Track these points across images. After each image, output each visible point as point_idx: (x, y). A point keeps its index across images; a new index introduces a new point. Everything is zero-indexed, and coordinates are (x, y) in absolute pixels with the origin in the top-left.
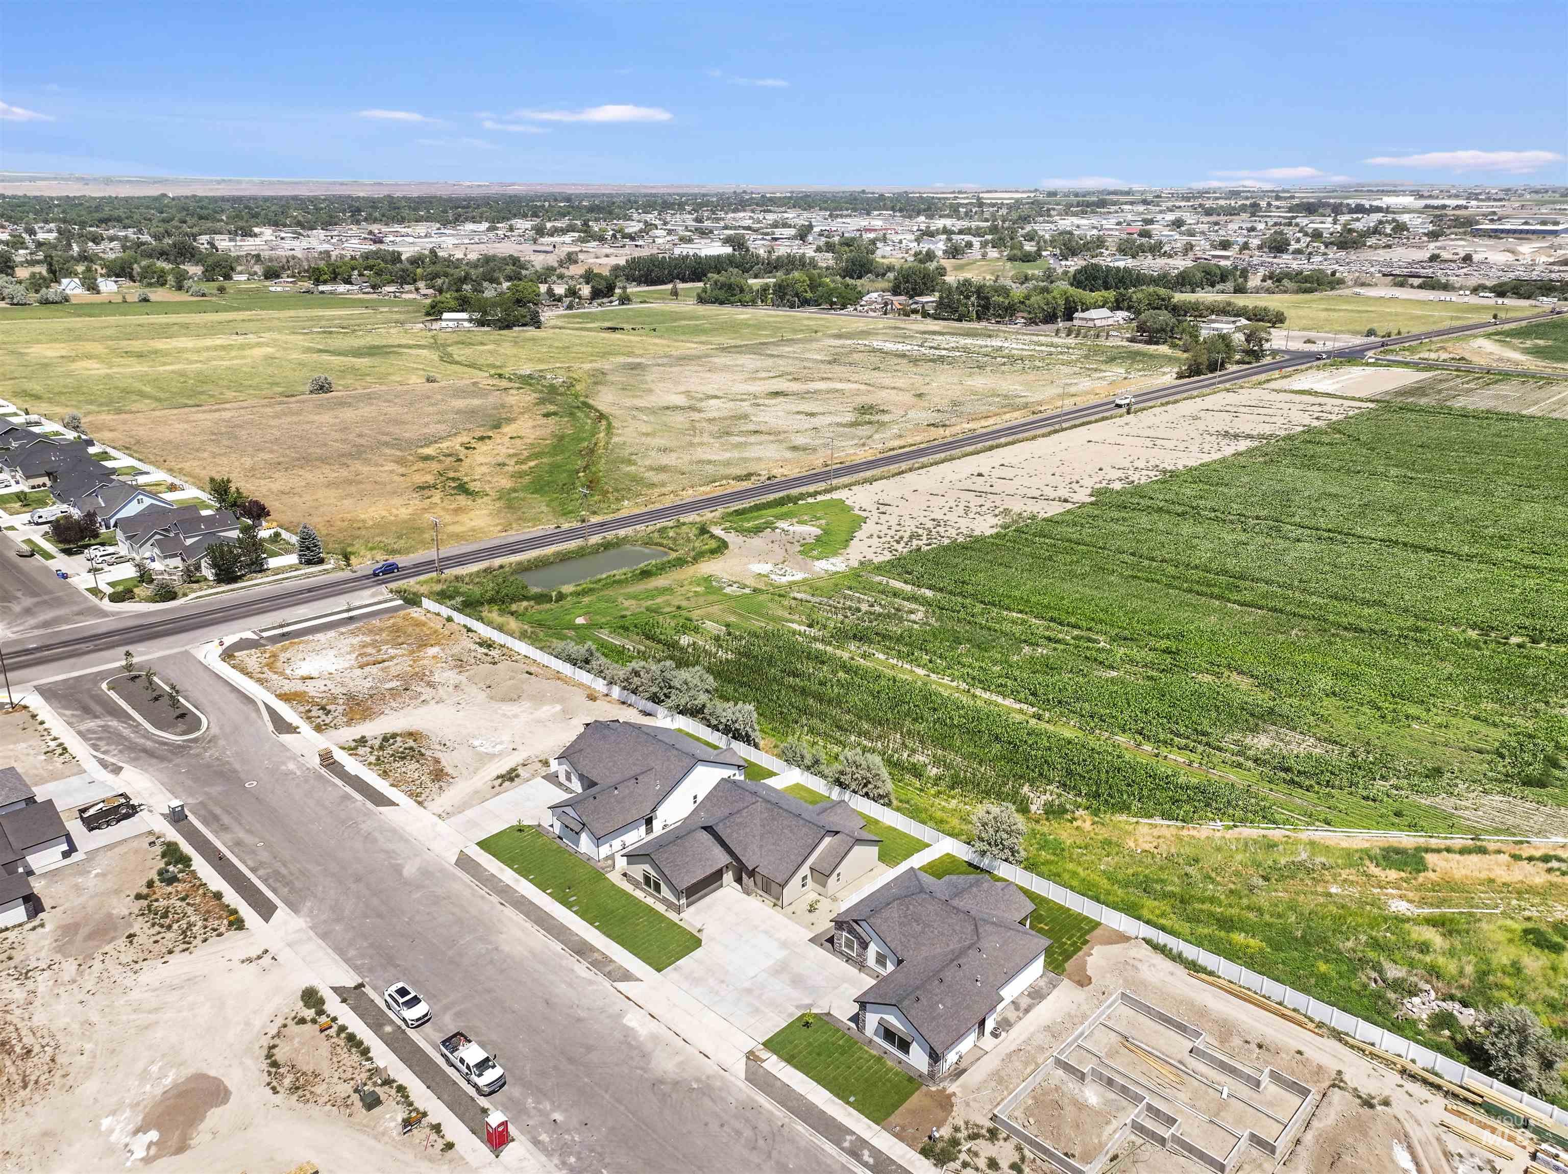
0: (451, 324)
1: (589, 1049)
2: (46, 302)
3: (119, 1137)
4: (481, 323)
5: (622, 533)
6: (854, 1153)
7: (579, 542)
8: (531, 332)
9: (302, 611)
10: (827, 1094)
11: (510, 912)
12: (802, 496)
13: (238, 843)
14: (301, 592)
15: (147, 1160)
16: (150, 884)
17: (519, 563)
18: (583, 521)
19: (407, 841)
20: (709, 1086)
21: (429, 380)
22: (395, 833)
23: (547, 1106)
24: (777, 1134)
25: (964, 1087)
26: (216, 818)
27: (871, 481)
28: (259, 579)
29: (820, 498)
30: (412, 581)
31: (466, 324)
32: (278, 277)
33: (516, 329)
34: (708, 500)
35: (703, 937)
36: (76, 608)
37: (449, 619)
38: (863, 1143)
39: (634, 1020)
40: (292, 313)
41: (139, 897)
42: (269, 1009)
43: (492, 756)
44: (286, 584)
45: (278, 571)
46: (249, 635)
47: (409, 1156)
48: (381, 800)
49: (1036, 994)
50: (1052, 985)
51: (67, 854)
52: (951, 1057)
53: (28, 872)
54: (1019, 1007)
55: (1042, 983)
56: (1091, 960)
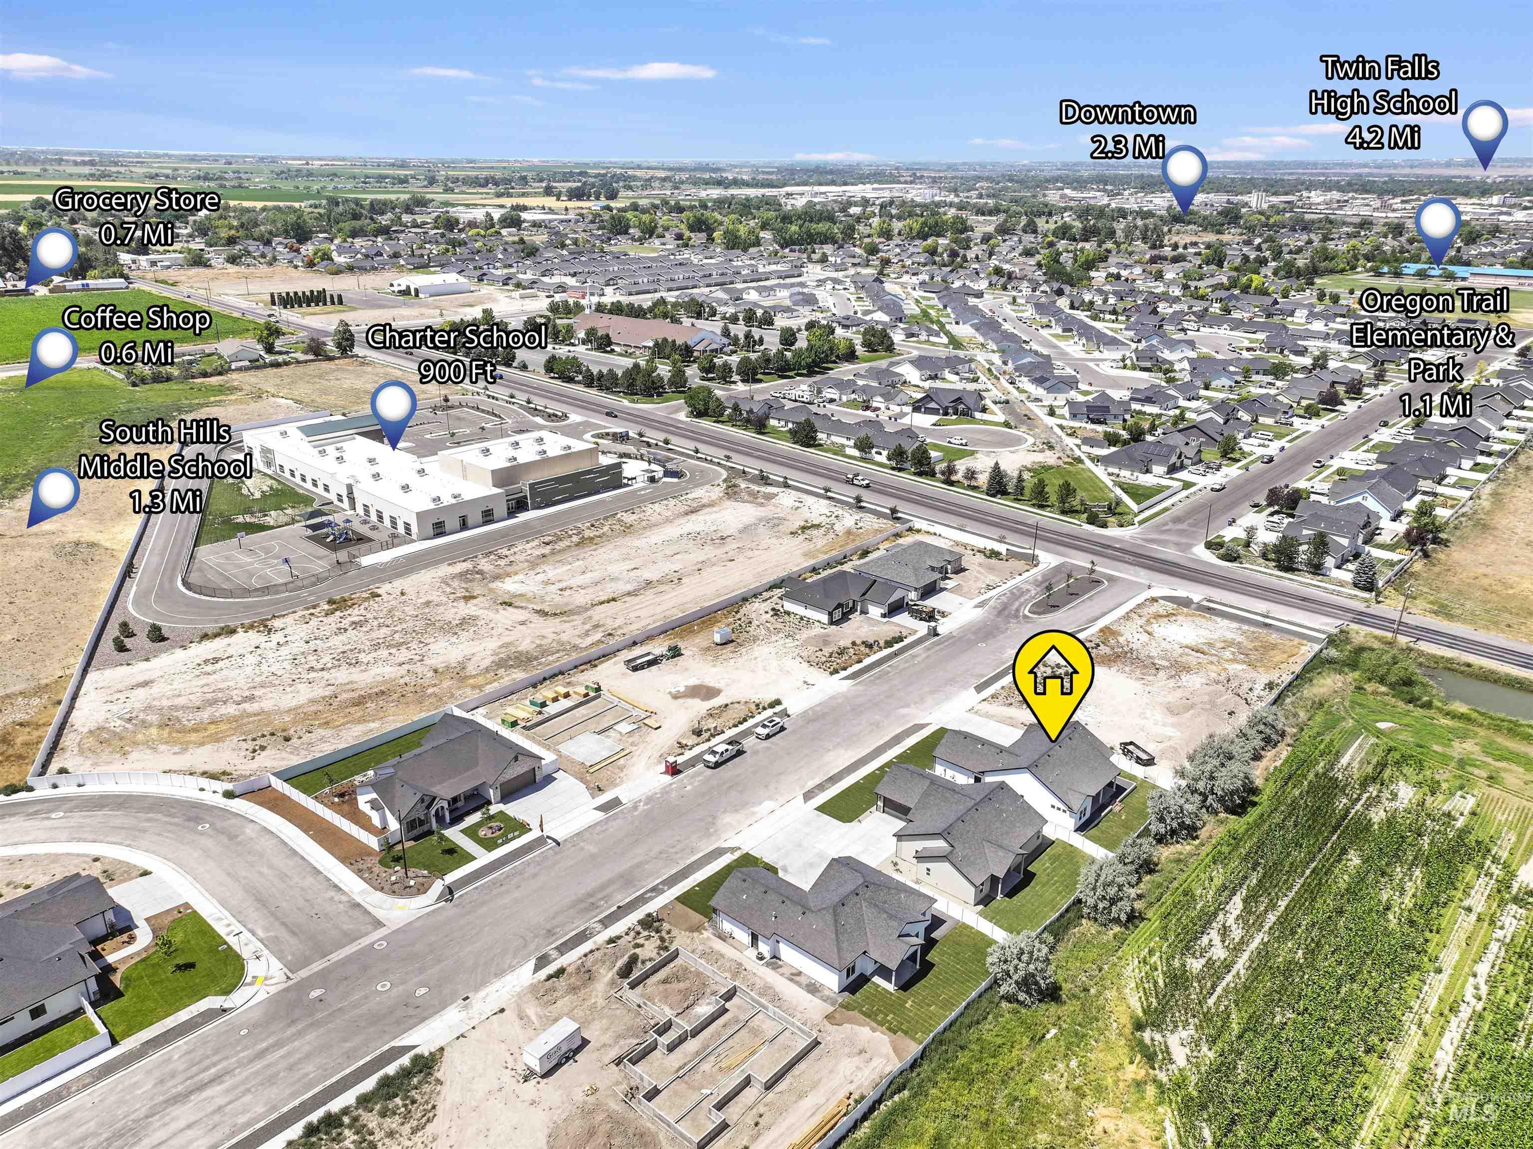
1: (741, 792)
3: (683, 684)
6: (652, 890)
10: (703, 878)
13: (915, 656)
15: (669, 693)
16: (865, 643)
19: (937, 704)
20: (709, 836)
22: (946, 698)
23: (696, 784)
24: (670, 862)
25: (709, 939)
26: (941, 644)
30: (1368, 630)
35: (853, 823)
36: (1184, 541)
37: (1300, 661)
38: (662, 893)
39: (765, 806)
41: (854, 643)
42: (766, 696)
45: (1327, 580)
47: (662, 750)
48: (982, 687)
49: (813, 988)
50: (825, 999)
51: (884, 616)
52: (727, 926)
53: (864, 612)
54: (795, 976)
55: (827, 993)
56: (866, 1030)
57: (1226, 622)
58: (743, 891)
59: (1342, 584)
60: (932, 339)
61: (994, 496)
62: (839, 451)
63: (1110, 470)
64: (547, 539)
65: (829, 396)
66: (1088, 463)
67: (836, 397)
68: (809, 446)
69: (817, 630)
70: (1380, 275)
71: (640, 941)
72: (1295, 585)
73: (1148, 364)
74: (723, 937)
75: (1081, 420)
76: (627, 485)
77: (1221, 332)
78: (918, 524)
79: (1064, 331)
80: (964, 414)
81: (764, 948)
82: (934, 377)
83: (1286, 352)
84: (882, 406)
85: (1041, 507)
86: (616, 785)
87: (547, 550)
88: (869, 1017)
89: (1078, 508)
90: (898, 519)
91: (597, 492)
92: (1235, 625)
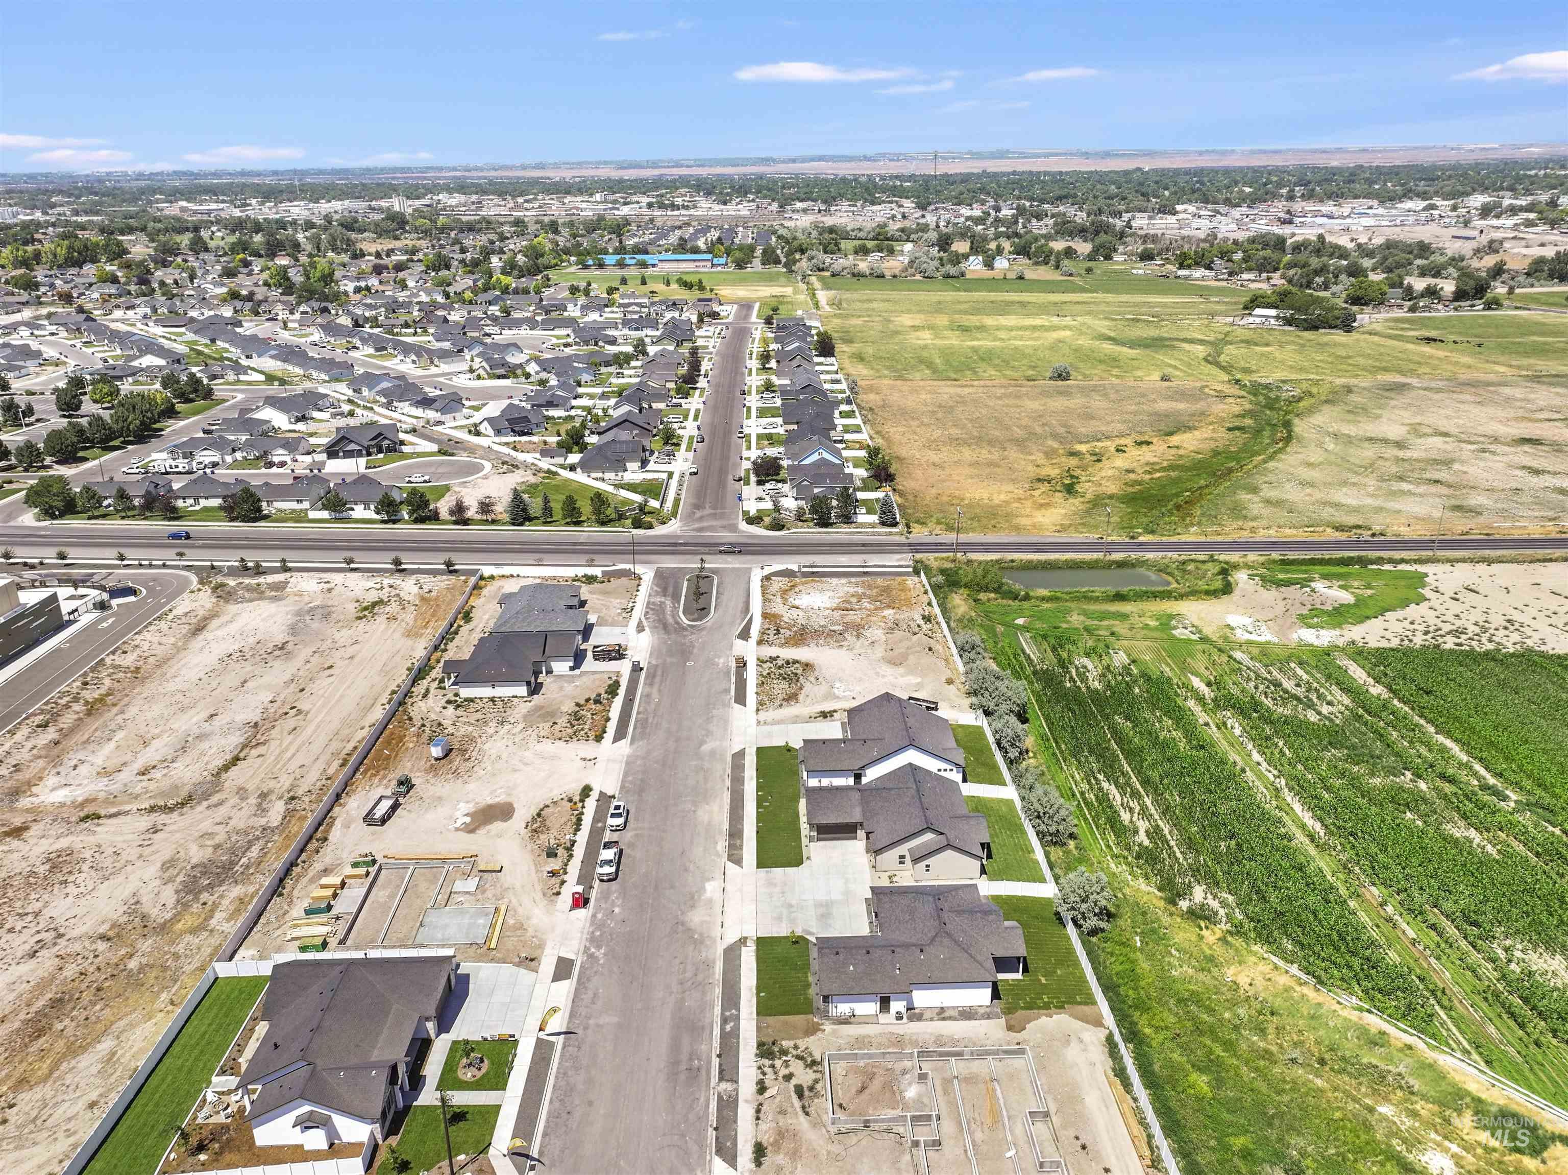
0: (1258, 320)
1: (672, 887)
2: (947, 276)
3: (458, 814)
4: (1289, 322)
5: (1150, 556)
6: (725, 1021)
7: (1100, 555)
8: (1338, 336)
9: (844, 559)
10: (754, 982)
11: (727, 797)
12: (1380, 561)
13: (648, 696)
14: (857, 545)
15: (457, 829)
16: (588, 700)
17: (1030, 562)
18: (1133, 538)
19: (726, 729)
20: (702, 942)
21: (1165, 379)
22: (725, 722)
23: (619, 902)
24: (703, 986)
25: (834, 1031)
26: (654, 676)
27: (1489, 562)
28: (845, 529)
29: (1402, 567)
30: (931, 556)
31: (1273, 321)
32: (1152, 259)
33: (1322, 331)
34: (1274, 543)
35: (806, 863)
36: (725, 523)
37: (926, 592)
38: (737, 1018)
39: (712, 889)
40: (1125, 298)
41: (578, 705)
42: (566, 788)
43: (837, 697)
44: (856, 537)
45: (862, 525)
46: (795, 568)
47: (538, 888)
48: (741, 699)
49: (967, 1014)
50: (988, 1016)
51: (572, 669)
52: (843, 1008)
53: (549, 672)
54: (942, 1014)
55: (982, 1011)
56: (1044, 1020)
57: (835, 581)
58: (846, 964)
59: (872, 526)
60: (242, 377)
61: (521, 524)
62: (300, 517)
63: (594, 475)
64: (38, 719)
65: (207, 460)
66: (566, 474)
67: (216, 459)
68: (255, 520)
69: (523, 708)
70: (586, 267)
71: (784, 1072)
72: (842, 536)
73: (501, 371)
74: (844, 1021)
75: (506, 435)
76: (70, 623)
77: (522, 332)
78: (487, 571)
79: (377, 350)
80: (389, 450)
81: (897, 1006)
82: (303, 418)
83: (601, 343)
84: (288, 459)
85: (578, 523)
86: (541, 946)
87: (51, 734)
88: (1031, 1008)
89: (613, 516)
90: (456, 571)
91: (36, 643)
92: (844, 581)
